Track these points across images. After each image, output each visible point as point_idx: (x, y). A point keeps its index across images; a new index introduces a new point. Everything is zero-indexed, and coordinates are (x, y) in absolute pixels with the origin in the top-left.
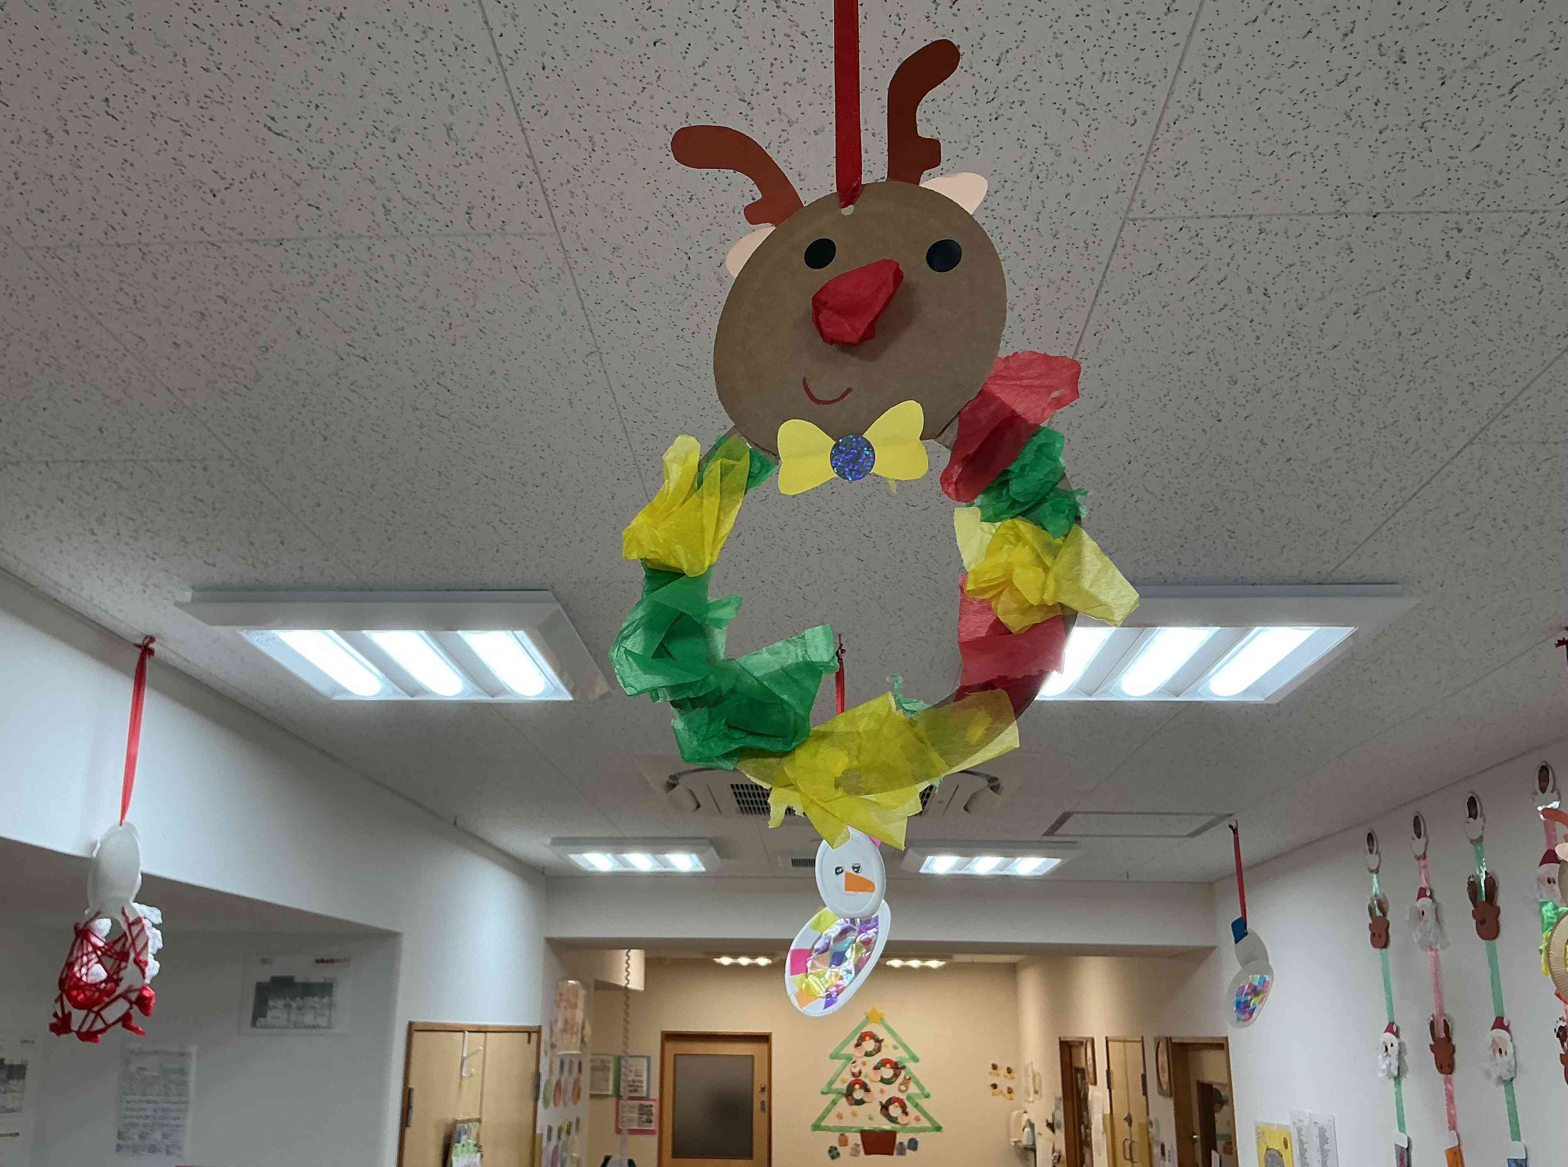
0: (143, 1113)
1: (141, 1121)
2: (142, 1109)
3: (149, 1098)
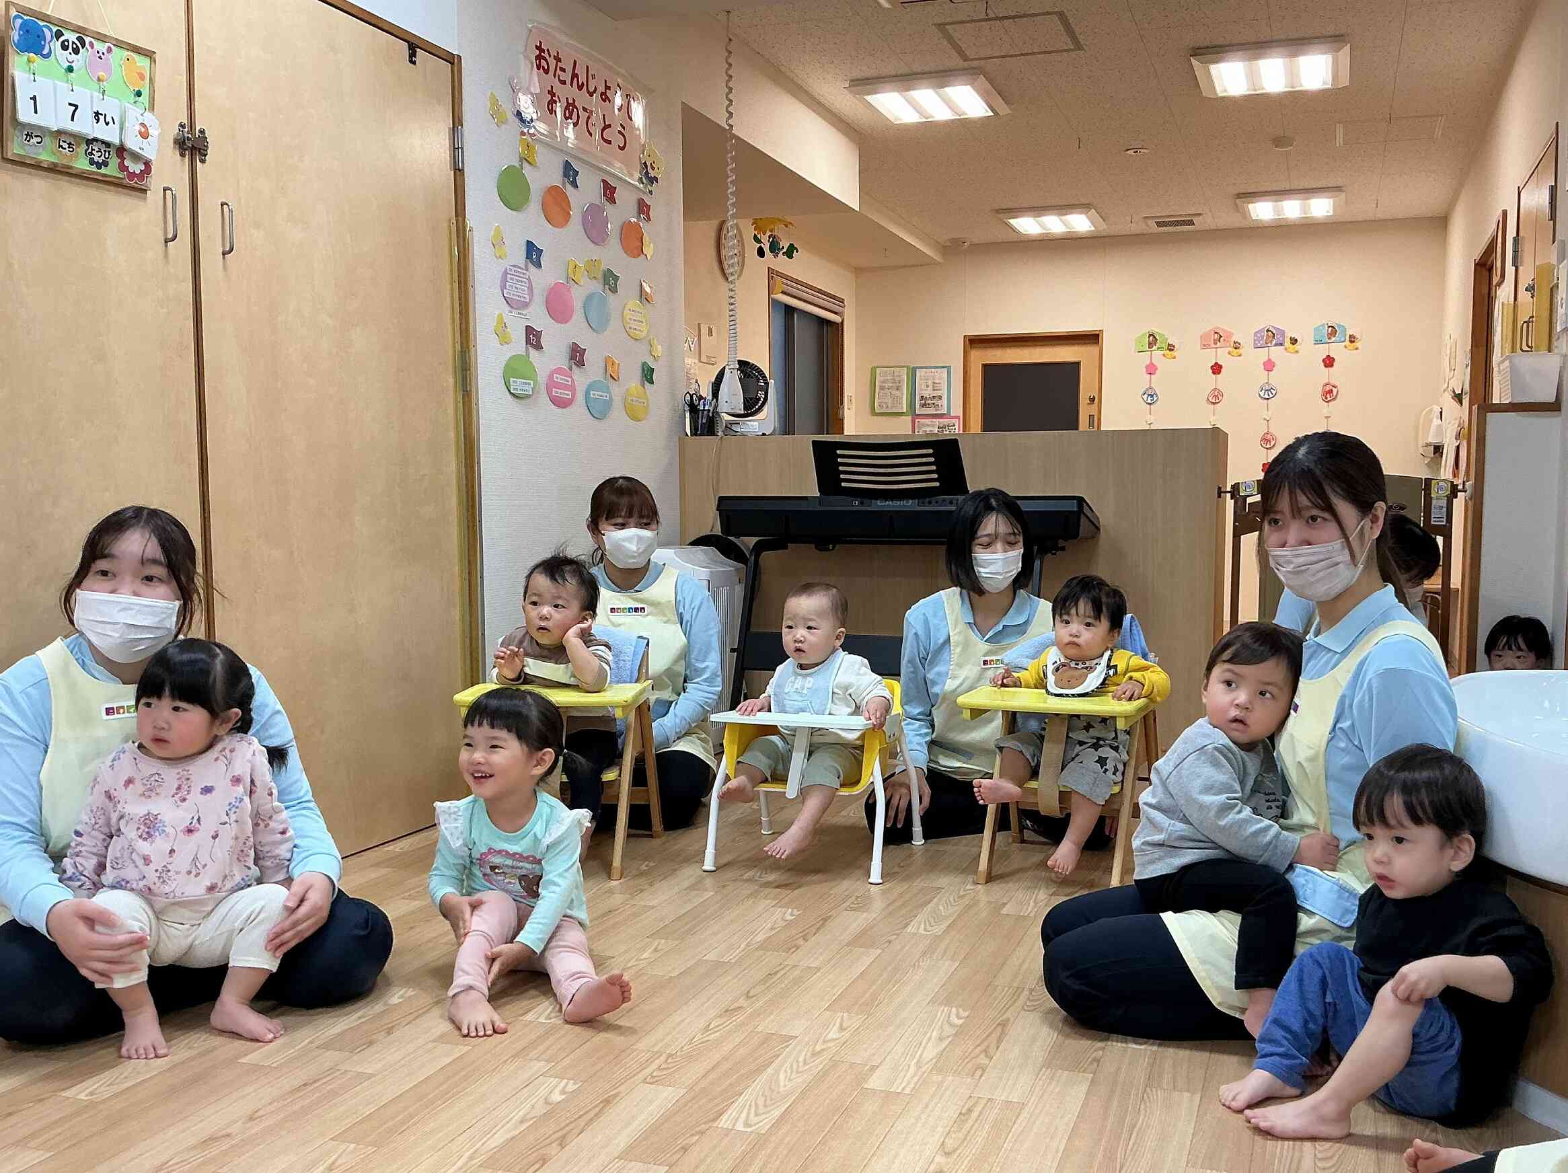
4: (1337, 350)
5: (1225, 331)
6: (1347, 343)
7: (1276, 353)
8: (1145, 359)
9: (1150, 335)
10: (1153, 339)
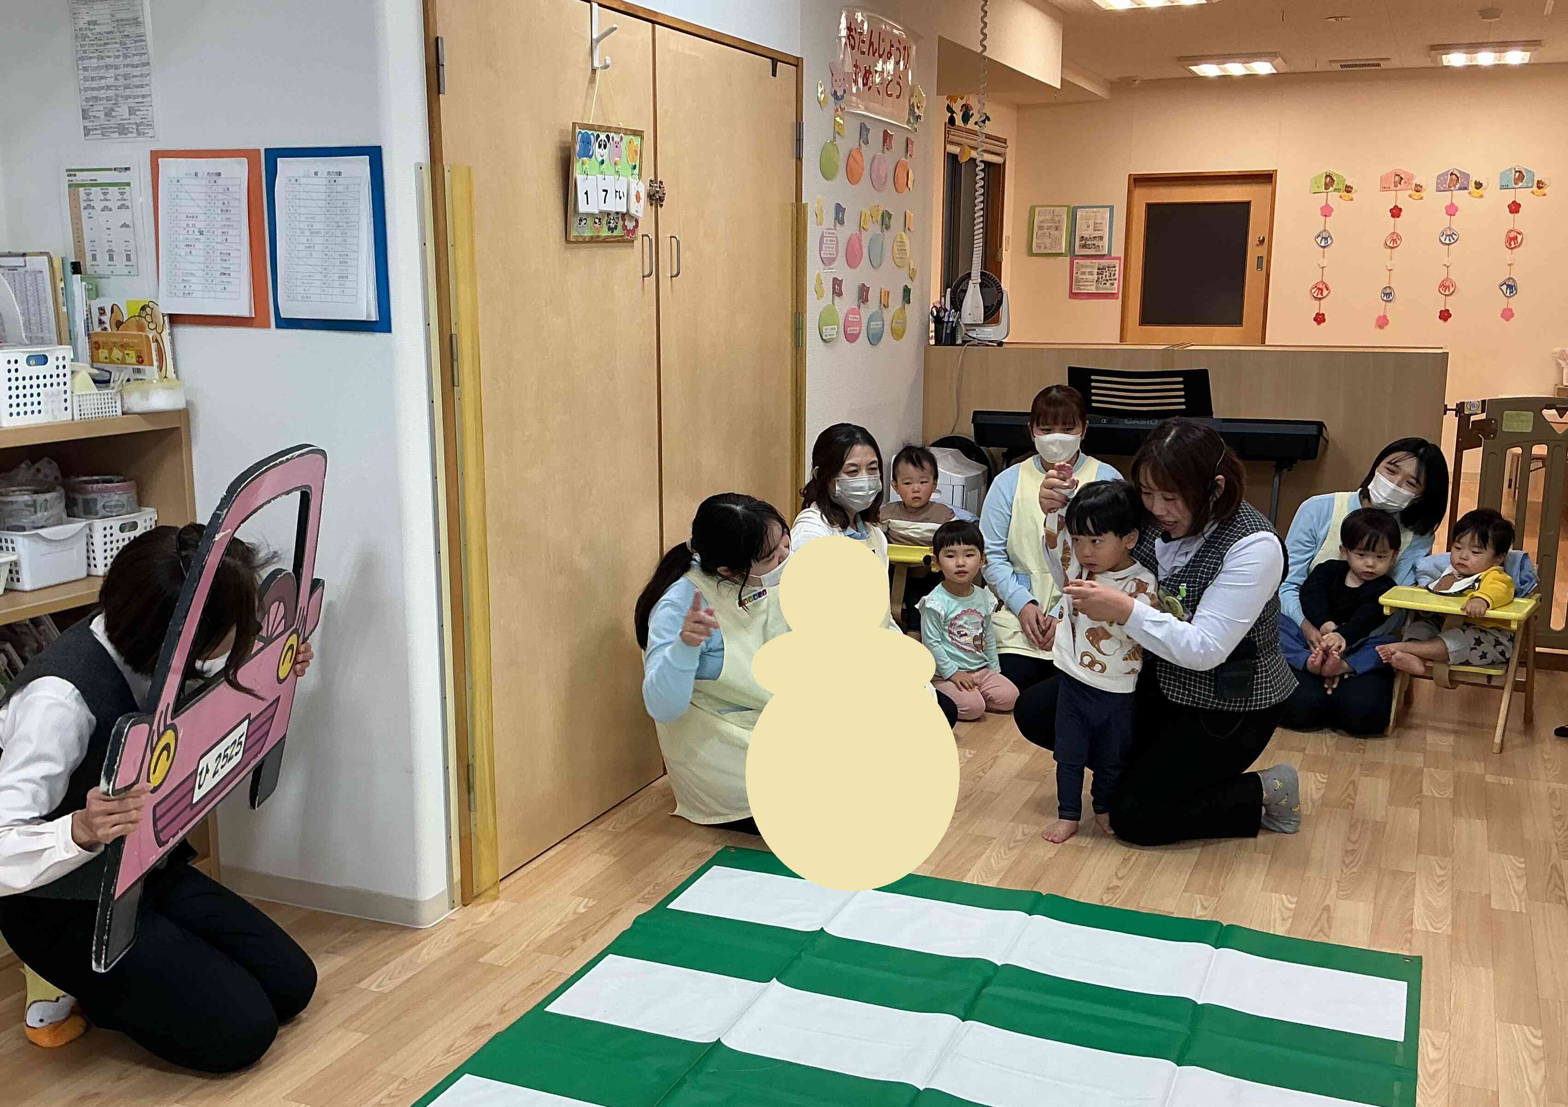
0: (103, 83)
1: (102, 93)
2: (101, 78)
3: (108, 61)
4: (1523, 195)
5: (1405, 173)
6: (1535, 188)
7: (1460, 198)
8: (1320, 200)
9: (1327, 176)
10: (1330, 181)
